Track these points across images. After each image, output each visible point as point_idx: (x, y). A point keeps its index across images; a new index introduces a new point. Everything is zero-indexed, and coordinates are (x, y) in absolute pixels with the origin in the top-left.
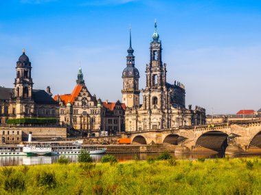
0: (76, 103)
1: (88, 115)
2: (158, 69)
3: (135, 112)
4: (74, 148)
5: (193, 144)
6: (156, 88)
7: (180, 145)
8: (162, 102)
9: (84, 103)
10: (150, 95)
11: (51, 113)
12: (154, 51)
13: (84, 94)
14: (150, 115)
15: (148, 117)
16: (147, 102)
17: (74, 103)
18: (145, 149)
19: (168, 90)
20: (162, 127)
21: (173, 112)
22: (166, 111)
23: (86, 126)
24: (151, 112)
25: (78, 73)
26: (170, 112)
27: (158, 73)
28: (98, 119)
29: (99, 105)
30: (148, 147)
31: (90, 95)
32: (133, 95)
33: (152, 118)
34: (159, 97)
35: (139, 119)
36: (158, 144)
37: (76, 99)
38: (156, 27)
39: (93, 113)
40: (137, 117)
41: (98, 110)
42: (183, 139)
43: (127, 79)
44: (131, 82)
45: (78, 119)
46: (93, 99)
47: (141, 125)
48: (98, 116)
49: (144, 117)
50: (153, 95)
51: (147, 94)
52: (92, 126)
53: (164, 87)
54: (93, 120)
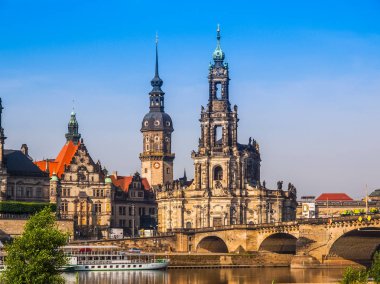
0: (68, 176)
1: (89, 199)
2: (223, 115)
3: (179, 193)
4: (115, 258)
5: (325, 251)
6: (221, 150)
7: (300, 253)
8: (230, 175)
9: (81, 177)
10: (208, 163)
11: (34, 194)
12: (216, 83)
13: (82, 160)
14: (210, 200)
15: (204, 203)
16: (204, 176)
17: (63, 176)
18: (229, 261)
19: (241, 155)
20: (231, 223)
21: (250, 193)
22: (237, 192)
23: (85, 218)
24: (210, 194)
25: (69, 120)
26: (244, 194)
27: (223, 122)
28: (106, 205)
29: (108, 180)
30: (234, 257)
31: (91, 162)
32: (161, 162)
33: (212, 204)
34: (224, 167)
35: (187, 206)
36: (249, 252)
37: (68, 169)
38: (219, 38)
39: (98, 194)
40: (184, 202)
41: (107, 189)
42: (307, 243)
43: (150, 134)
44: (158, 139)
45: (71, 207)
46: (98, 169)
47: (191, 218)
48: (106, 200)
49: (196, 203)
50: (214, 162)
51: (204, 160)
52: (95, 219)
53: (235, 149)
54: (97, 208)
